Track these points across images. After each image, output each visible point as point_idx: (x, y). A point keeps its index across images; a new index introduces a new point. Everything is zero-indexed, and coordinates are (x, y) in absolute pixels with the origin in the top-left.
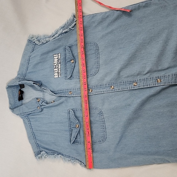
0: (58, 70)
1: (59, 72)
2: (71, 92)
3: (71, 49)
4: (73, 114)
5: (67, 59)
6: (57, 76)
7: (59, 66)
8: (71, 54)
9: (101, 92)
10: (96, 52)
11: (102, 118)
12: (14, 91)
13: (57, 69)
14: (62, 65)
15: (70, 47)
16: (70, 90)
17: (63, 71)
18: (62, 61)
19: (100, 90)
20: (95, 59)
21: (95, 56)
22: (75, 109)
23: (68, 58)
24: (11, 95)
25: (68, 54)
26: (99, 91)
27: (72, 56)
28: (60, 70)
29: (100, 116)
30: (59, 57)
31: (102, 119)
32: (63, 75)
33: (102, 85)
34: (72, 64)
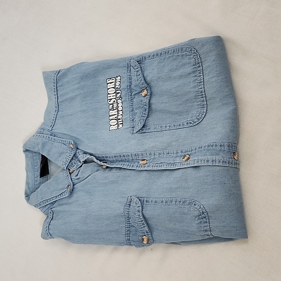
0: (118, 114)
1: (120, 117)
2: (144, 160)
3: (142, 65)
4: (140, 209)
5: (134, 88)
6: (115, 127)
7: (120, 105)
8: (141, 76)
9: (208, 161)
10: (195, 70)
11: (205, 228)
12: (36, 158)
13: (115, 112)
14: (125, 101)
15: (139, 62)
16: (142, 155)
17: (127, 116)
18: (124, 93)
19: (206, 157)
20: (195, 87)
21: (193, 79)
22: (145, 199)
23: (136, 86)
24: (30, 164)
25: (134, 78)
26: (203, 158)
27: (143, 81)
28: (121, 113)
29: (201, 223)
30: (118, 84)
31: (206, 231)
32: (127, 125)
33: (212, 146)
34: (143, 99)
